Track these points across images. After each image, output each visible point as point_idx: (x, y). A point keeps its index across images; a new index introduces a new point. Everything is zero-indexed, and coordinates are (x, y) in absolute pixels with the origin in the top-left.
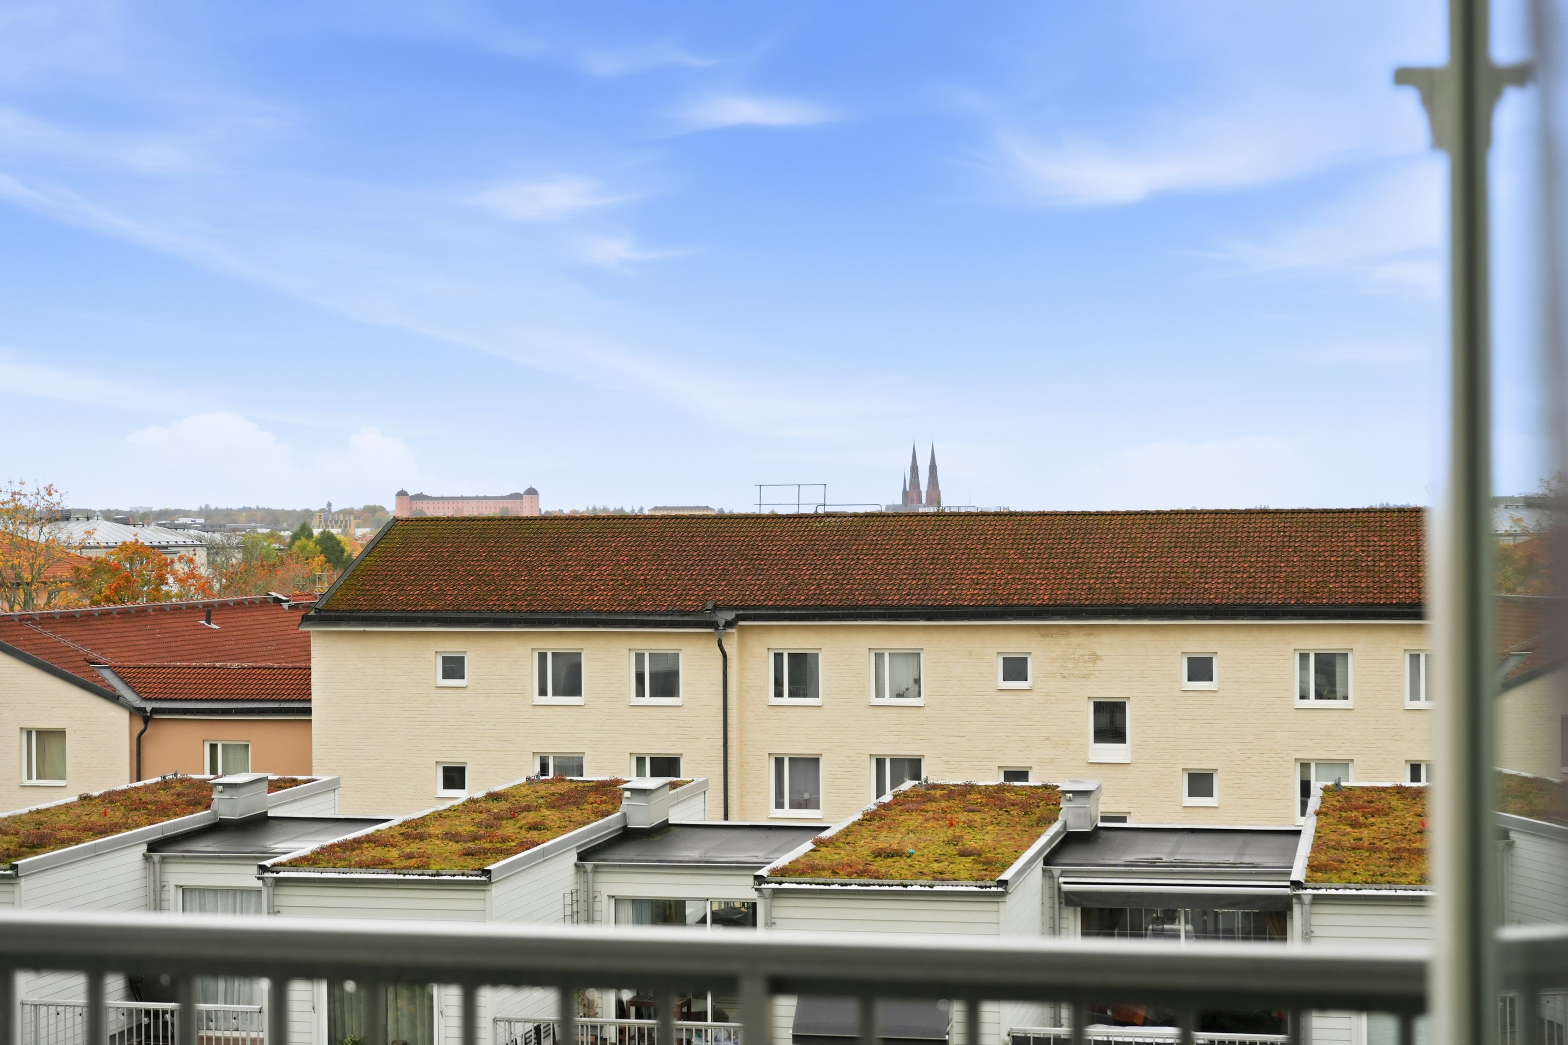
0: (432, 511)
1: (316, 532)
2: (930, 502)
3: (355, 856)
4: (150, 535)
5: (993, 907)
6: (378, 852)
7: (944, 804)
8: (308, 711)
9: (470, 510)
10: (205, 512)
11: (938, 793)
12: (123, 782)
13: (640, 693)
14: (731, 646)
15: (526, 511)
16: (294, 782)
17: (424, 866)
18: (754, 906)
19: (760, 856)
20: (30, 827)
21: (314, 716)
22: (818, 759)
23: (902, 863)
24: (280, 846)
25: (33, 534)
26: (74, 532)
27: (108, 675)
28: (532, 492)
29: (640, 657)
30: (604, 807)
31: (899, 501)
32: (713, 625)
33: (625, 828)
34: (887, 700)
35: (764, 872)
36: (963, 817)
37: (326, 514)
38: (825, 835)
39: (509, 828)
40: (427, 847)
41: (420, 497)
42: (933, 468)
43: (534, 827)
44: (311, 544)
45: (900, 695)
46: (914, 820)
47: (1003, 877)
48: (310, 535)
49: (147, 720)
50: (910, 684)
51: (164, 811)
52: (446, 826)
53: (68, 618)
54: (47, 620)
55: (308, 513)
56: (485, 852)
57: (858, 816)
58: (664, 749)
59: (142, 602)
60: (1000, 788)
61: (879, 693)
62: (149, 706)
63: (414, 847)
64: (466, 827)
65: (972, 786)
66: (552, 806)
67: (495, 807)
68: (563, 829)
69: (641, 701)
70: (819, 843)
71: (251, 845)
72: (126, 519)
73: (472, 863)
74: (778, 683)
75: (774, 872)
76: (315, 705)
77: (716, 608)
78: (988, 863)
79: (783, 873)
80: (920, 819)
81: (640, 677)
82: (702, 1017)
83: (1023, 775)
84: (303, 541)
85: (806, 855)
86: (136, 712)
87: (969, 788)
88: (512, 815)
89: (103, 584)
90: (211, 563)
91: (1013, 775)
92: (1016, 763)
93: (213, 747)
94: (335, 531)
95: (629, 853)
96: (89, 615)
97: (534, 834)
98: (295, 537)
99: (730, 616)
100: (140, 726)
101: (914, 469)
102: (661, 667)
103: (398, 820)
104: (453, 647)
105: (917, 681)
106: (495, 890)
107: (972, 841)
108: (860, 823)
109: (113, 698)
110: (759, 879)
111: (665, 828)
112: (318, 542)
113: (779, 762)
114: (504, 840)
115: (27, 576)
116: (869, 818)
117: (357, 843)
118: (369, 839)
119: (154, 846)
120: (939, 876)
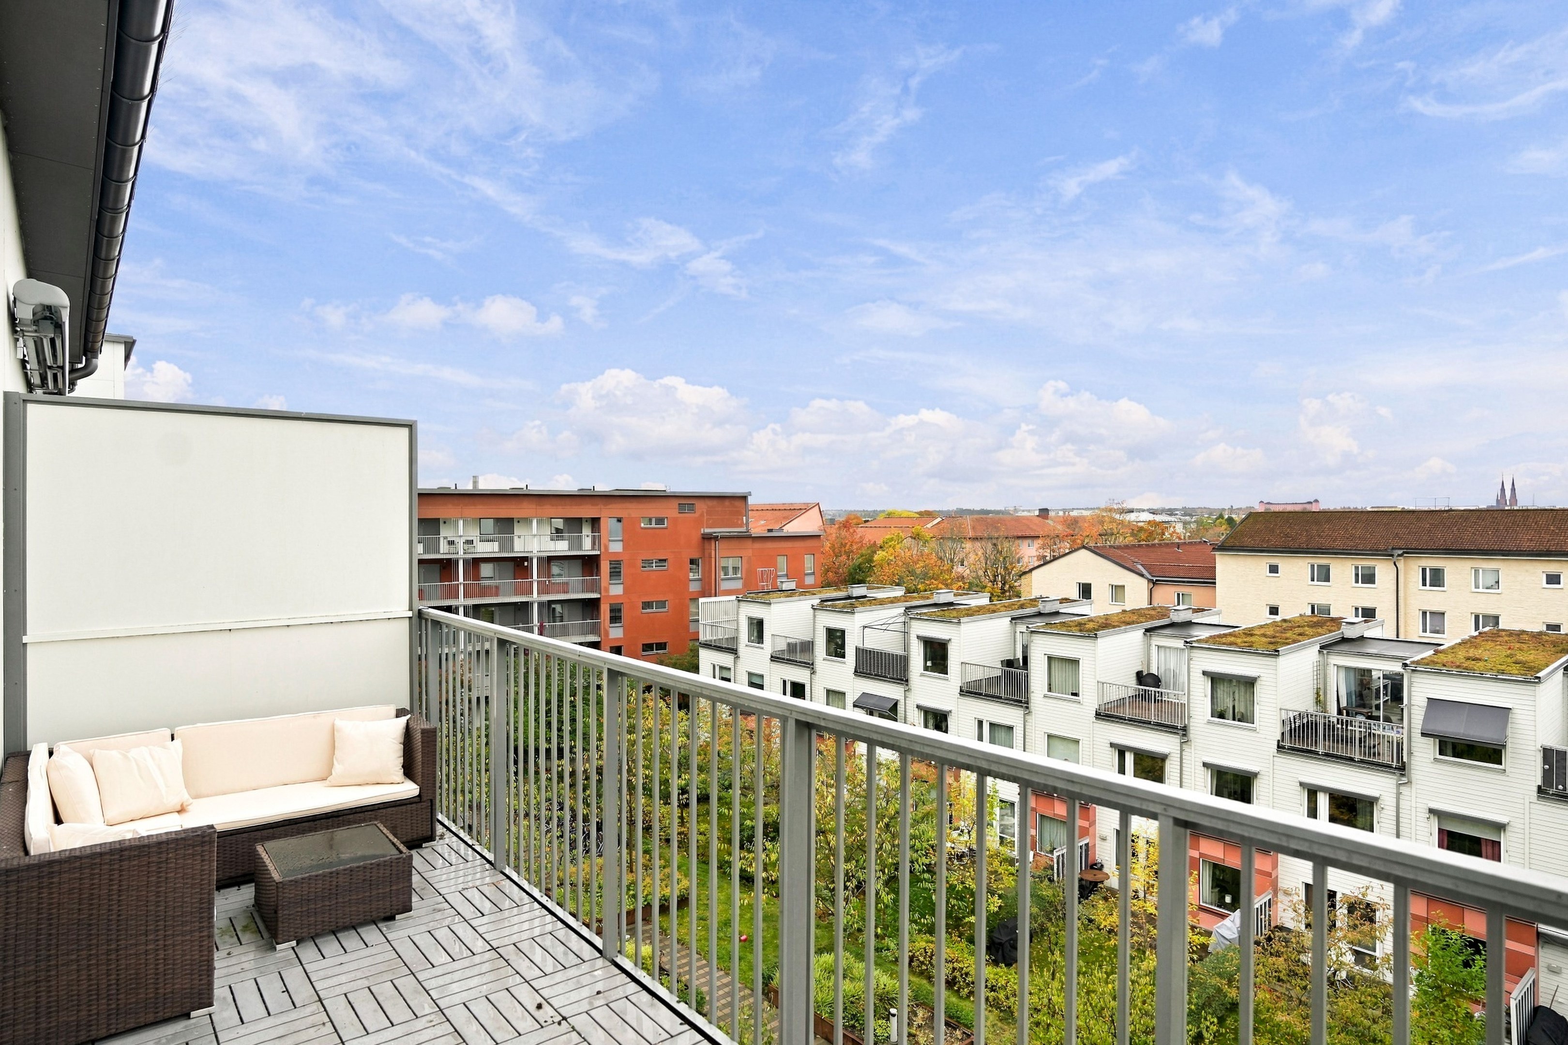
0: (1274, 508)
1: (1226, 517)
2: (1511, 505)
3: (1224, 640)
4: (1159, 518)
5: (1533, 688)
6: (1232, 639)
7: (1507, 638)
8: (1215, 583)
9: (1289, 508)
10: (1184, 508)
11: (1504, 633)
12: (1145, 604)
13: (1357, 582)
14: (1400, 565)
15: (1314, 508)
16: (1203, 610)
17: (1251, 646)
18: (1403, 675)
19: (1407, 654)
20: (1103, 621)
21: (1217, 585)
22: (1443, 614)
23: (1481, 664)
24: (1195, 634)
25: (1117, 516)
26: (1132, 517)
27: (1140, 567)
28: (1316, 501)
29: (1357, 568)
30: (1333, 628)
31: (1495, 504)
32: (1392, 555)
33: (1343, 638)
34: (1481, 590)
35: (1408, 662)
36: (1517, 645)
37: (1231, 509)
38: (1441, 648)
39: (1289, 634)
40: (1253, 639)
41: (1268, 503)
42: (1513, 489)
43: (1300, 634)
44: (1223, 521)
45: (1487, 588)
46: (1490, 644)
47: (1538, 675)
48: (1223, 518)
49: (1154, 583)
50: (1493, 583)
51: (1152, 618)
52: (1262, 631)
53: (1127, 547)
54: (1119, 548)
55: (1224, 510)
56: (1278, 642)
57: (1459, 641)
58: (1368, 605)
59: (1156, 541)
60: (1540, 633)
61: (1477, 587)
62: (1154, 579)
63: (1248, 639)
64: (1270, 632)
65: (1524, 631)
66: (1308, 626)
67: (1285, 625)
68: (1313, 637)
69: (1357, 585)
70: (1437, 652)
71: (1184, 632)
72: (1154, 512)
73: (1272, 647)
74: (1424, 579)
75: (1413, 662)
76: (1217, 581)
77: (1393, 549)
78: (1530, 669)
79: (1417, 663)
80: (1493, 644)
81: (1357, 575)
82: (1377, 718)
83: (1557, 627)
84: (1220, 520)
85: (1430, 656)
86: (1149, 581)
87: (1523, 632)
88: (1291, 628)
89: (1143, 535)
90: (1184, 528)
91: (1550, 627)
92: (1553, 621)
93: (1178, 595)
94: (1234, 516)
95: (1344, 647)
96: (1134, 546)
97: (1300, 638)
98: (1217, 519)
99: (1400, 552)
100: (1152, 585)
101: (1503, 489)
102: (1366, 572)
103: (1244, 627)
104: (1274, 561)
105: (1498, 582)
106: (1281, 659)
107: (1520, 657)
108: (1460, 644)
109: (1142, 575)
110: (1405, 665)
111: (1362, 638)
112: (1227, 520)
113: (1424, 613)
114: (1287, 639)
115: (1115, 531)
116: (1463, 643)
117: (1225, 635)
118: (1230, 634)
119: (1147, 630)
120: (1503, 672)
